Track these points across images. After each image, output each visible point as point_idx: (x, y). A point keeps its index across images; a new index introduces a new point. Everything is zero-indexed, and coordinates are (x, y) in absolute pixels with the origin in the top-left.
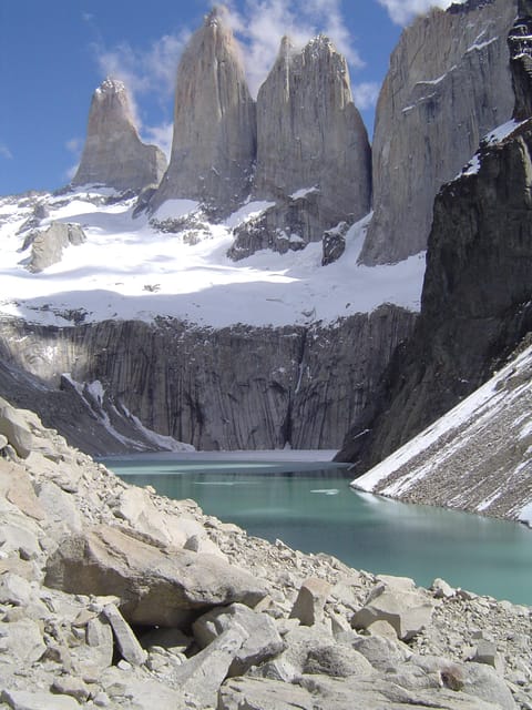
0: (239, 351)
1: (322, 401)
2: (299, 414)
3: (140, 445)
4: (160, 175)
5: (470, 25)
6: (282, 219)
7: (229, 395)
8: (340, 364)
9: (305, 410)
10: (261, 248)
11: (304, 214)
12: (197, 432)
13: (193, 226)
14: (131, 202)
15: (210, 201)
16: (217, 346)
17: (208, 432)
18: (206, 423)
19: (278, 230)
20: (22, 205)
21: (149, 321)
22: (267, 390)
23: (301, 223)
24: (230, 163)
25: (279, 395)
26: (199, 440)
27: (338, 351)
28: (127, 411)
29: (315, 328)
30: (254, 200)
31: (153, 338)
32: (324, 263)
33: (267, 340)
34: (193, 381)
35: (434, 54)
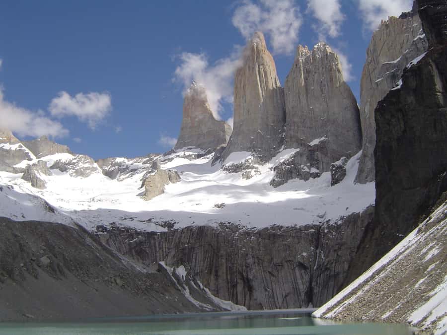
0: (274, 243)
1: (332, 273)
2: (317, 283)
3: (208, 307)
4: (228, 138)
5: (415, 24)
6: (304, 158)
7: (269, 272)
8: (343, 248)
9: (321, 280)
10: (292, 178)
11: (318, 154)
12: (248, 297)
13: (248, 167)
14: (211, 156)
15: (258, 151)
16: (260, 240)
17: (255, 297)
18: (254, 291)
19: (302, 166)
20: (144, 163)
21: (215, 225)
22: (294, 268)
23: (317, 160)
24: (270, 127)
25: (303, 271)
26: (249, 303)
27: (341, 239)
28: (201, 285)
29: (326, 225)
30: (286, 149)
31: (218, 236)
32: (333, 184)
33: (294, 235)
34: (244, 264)
35: (393, 46)
